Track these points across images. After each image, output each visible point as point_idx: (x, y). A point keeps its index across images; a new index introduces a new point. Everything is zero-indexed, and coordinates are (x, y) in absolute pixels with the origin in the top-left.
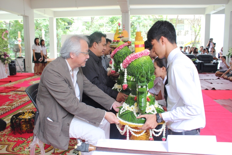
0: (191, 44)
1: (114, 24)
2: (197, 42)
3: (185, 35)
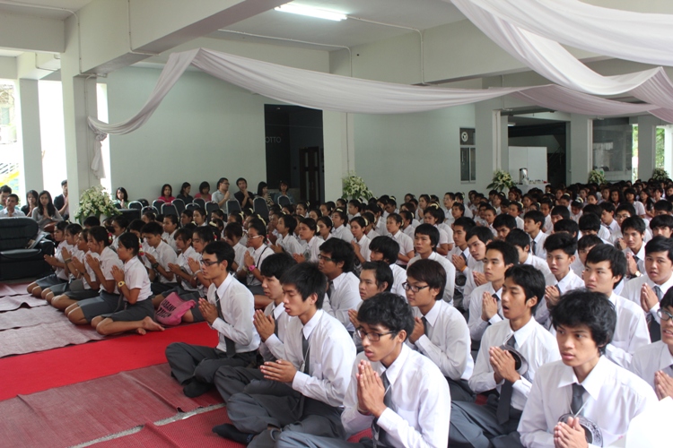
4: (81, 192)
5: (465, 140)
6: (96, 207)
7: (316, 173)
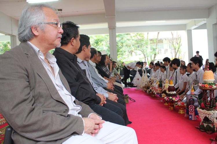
1: (99, 45)
3: (165, 53)
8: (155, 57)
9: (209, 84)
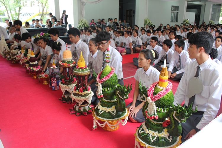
0: (39, 15)
2: (45, 13)
3: (31, 6)
4: (79, 20)
5: (173, 9)
6: (84, 24)
7: (131, 17)
8: (19, 11)
9: (68, 62)
